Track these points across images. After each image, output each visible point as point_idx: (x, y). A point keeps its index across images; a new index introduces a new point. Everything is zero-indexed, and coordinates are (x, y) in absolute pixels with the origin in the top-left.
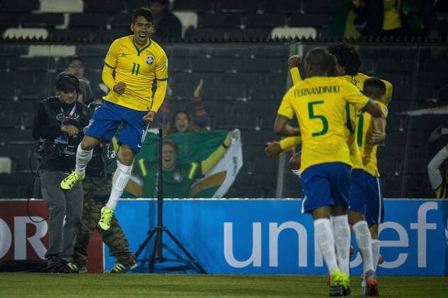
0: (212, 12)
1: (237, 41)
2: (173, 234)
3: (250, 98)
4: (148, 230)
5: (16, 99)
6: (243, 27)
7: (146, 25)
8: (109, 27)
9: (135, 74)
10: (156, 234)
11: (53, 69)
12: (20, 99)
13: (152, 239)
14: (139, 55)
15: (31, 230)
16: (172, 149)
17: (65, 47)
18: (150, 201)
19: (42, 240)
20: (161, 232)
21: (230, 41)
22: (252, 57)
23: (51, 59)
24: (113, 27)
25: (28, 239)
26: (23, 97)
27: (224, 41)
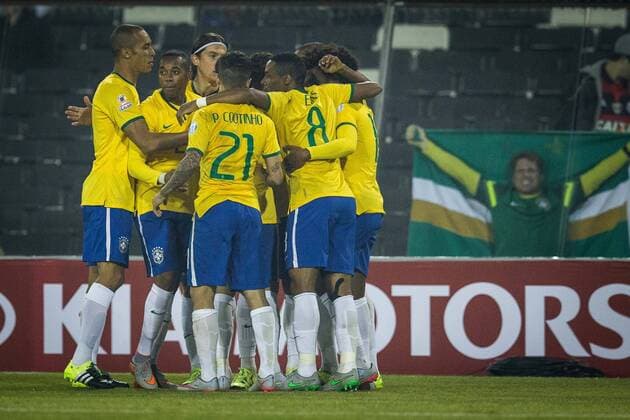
5: (529, 95)
11: (590, 45)
12: (536, 95)
15: (552, 308)
16: (533, 166)
17: (609, 10)
19: (572, 324)
23: (588, 30)
25: (549, 322)
26: (542, 92)
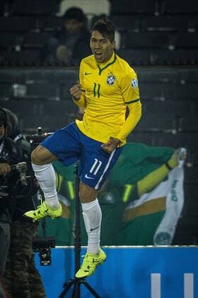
0: (136, 30)
1: (165, 64)
2: (93, 287)
3: (180, 130)
4: (64, 282)
6: (171, 48)
7: (101, 40)
8: (18, 48)
9: (97, 96)
10: (72, 287)
13: (68, 293)
14: (100, 74)
18: (66, 249)
20: (79, 285)
21: (157, 64)
22: (183, 82)
24: (23, 48)
27: (150, 64)
